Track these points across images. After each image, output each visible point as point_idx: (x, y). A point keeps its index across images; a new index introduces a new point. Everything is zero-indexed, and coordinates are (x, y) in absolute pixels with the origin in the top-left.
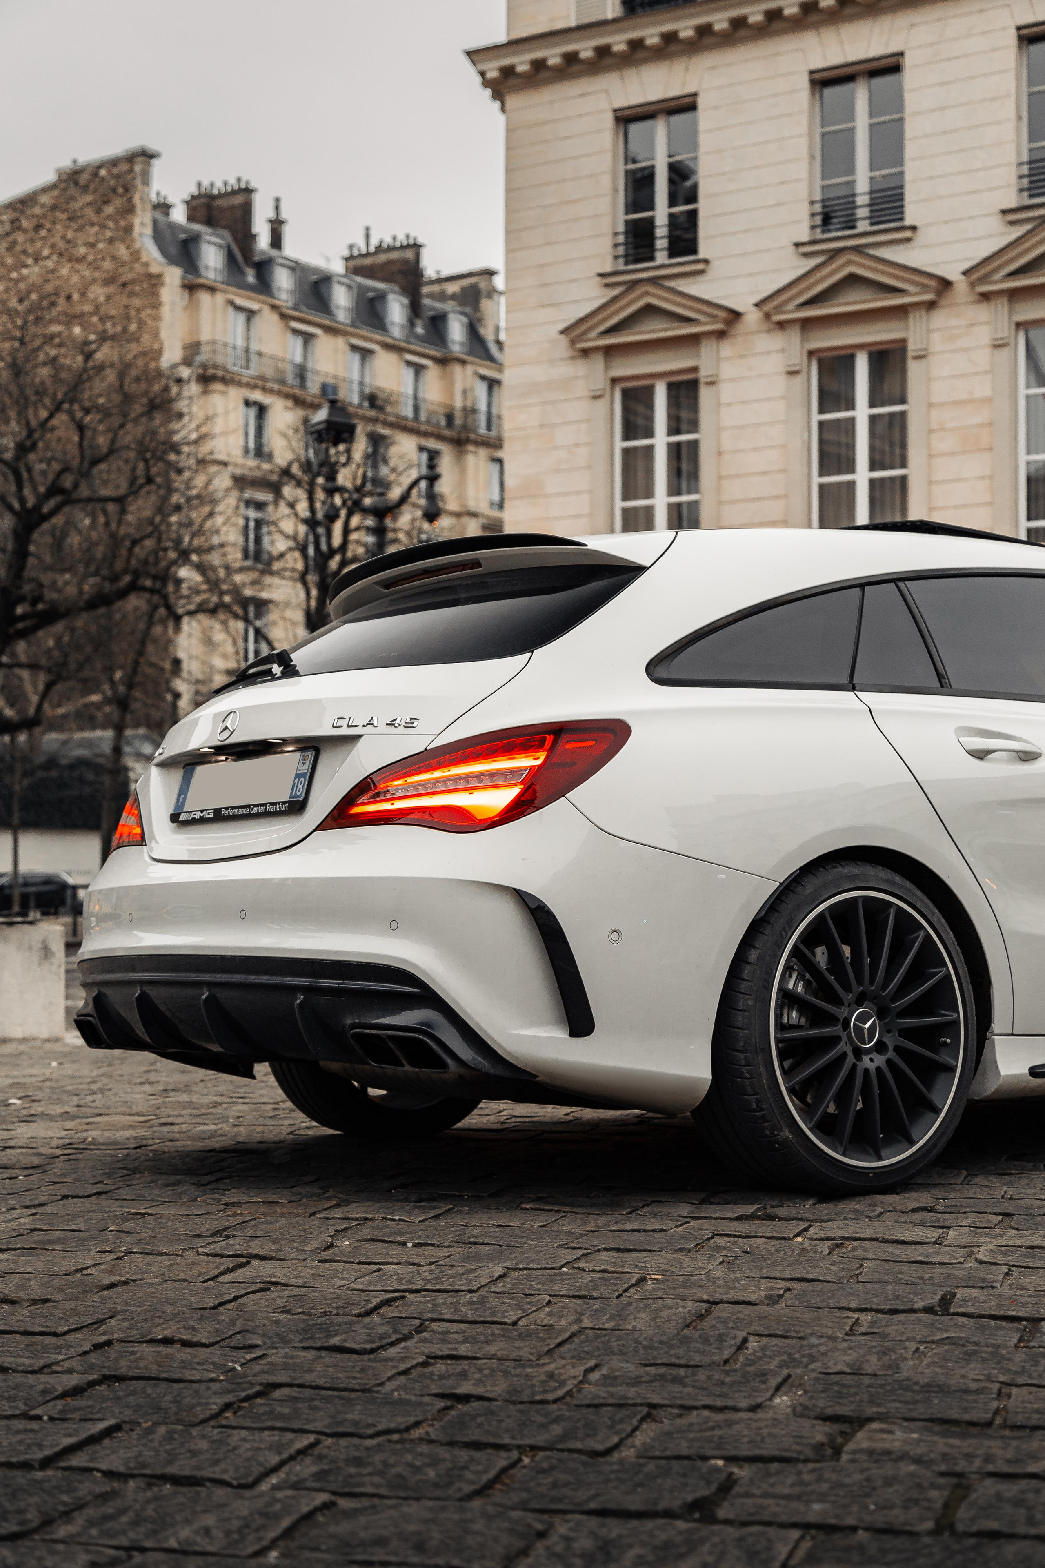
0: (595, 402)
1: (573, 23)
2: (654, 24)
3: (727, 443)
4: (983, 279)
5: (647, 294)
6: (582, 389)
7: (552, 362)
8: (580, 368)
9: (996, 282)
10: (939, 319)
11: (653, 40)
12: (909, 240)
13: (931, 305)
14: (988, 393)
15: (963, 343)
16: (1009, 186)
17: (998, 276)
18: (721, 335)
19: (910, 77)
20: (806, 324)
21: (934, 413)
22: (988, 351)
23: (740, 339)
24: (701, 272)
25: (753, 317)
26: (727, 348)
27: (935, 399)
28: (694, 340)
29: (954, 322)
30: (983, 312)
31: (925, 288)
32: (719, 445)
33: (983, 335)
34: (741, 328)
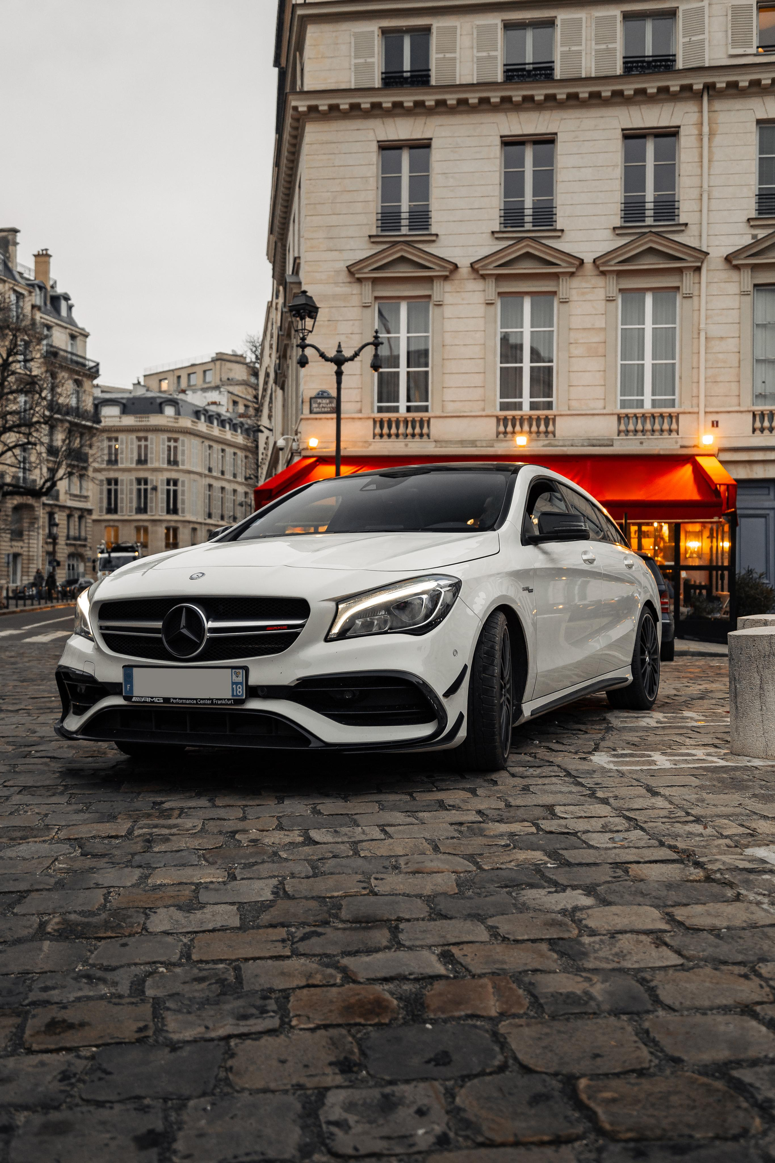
0: (364, 309)
1: (353, 87)
2: (411, 95)
3: (448, 339)
4: (605, 264)
5: (402, 250)
6: (355, 301)
7: (336, 283)
8: (356, 289)
9: (612, 266)
10: (575, 282)
11: (408, 103)
12: (559, 237)
13: (572, 274)
14: (603, 326)
15: (588, 297)
16: (616, 214)
17: (613, 263)
18: (446, 278)
19: (560, 147)
20: (499, 278)
21: (572, 334)
22: (604, 302)
23: (456, 282)
24: (433, 241)
25: (464, 270)
26: (448, 286)
27: (573, 326)
28: (430, 280)
29: (584, 285)
30: (600, 281)
31: (571, 264)
32: (443, 341)
33: (601, 294)
34: (457, 276)
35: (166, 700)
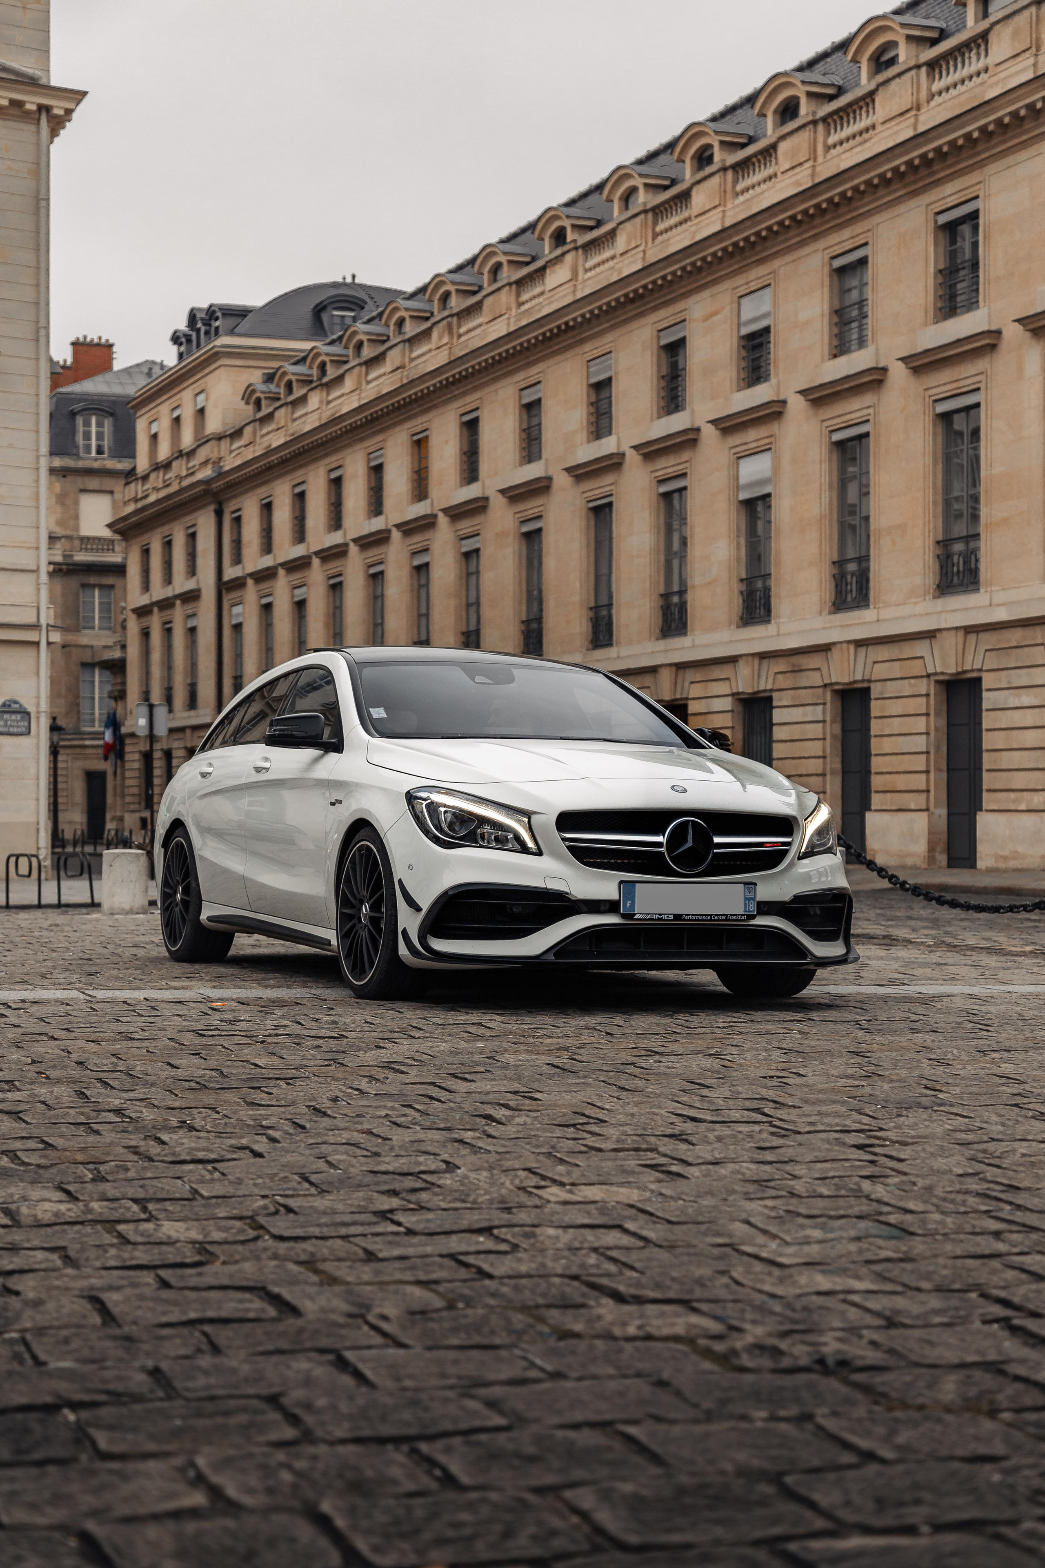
35: (677, 917)
